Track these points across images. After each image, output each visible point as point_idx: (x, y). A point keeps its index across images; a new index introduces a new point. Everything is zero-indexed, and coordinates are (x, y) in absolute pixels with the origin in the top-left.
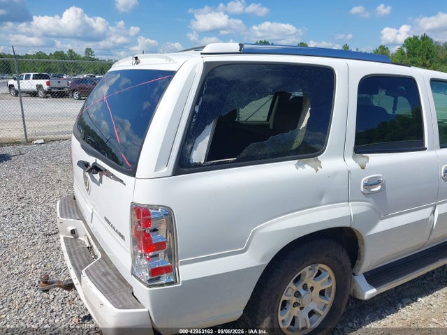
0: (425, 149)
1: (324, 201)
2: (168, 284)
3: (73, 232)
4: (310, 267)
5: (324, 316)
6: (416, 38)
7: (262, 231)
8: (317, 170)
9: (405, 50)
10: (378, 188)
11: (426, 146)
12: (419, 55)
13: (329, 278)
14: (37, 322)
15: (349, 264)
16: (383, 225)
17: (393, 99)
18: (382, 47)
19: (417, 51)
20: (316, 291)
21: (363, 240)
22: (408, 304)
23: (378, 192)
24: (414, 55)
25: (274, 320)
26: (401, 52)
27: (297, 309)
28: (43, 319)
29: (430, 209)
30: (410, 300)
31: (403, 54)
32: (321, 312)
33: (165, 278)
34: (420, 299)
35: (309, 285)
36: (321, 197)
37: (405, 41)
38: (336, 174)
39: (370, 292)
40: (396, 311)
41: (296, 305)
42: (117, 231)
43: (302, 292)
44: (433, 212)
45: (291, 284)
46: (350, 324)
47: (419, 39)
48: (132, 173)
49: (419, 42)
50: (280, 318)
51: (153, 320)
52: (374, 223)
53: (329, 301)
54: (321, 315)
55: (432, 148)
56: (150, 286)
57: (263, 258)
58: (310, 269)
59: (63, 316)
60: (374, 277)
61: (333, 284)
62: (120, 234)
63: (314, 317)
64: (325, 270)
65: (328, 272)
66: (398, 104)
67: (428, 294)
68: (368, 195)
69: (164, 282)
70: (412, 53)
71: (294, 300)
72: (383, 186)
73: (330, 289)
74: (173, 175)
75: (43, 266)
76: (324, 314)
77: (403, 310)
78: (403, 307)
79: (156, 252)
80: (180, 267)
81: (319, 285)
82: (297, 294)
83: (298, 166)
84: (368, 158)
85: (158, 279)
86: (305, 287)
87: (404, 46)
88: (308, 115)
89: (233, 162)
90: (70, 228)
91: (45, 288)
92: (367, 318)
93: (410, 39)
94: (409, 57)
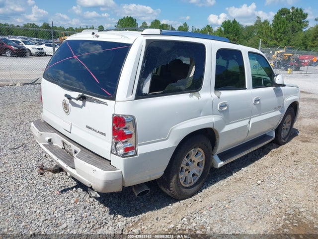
0: (246, 89)
1: (201, 114)
2: (133, 156)
3: (50, 140)
4: (193, 149)
5: (199, 176)
6: (229, 21)
7: (175, 129)
8: (199, 98)
9: (223, 29)
10: (226, 108)
11: (246, 87)
12: (232, 33)
13: (202, 156)
14: (32, 195)
15: (211, 149)
16: (227, 128)
17: (226, 61)
18: (208, 26)
19: (230, 30)
20: (196, 163)
21: (218, 136)
22: (237, 171)
23: (226, 110)
24: (228, 32)
25: (178, 178)
26: (220, 30)
27: (187, 172)
28: (35, 194)
29: (248, 120)
30: (238, 169)
31: (221, 32)
32: (198, 174)
33: (131, 153)
34: (242, 169)
35: (193, 160)
36: (200, 112)
37: (223, 23)
38: (207, 100)
39: (221, 164)
40: (232, 175)
41: (187, 170)
42: (98, 132)
43: (190, 163)
44: (249, 122)
45: (185, 158)
46: (211, 182)
47: (231, 22)
48: (113, 99)
49: (231, 24)
50: (180, 177)
51: (124, 176)
52: (223, 127)
53: (202, 168)
54: (198, 176)
55: (249, 89)
56: (124, 157)
57: (175, 143)
58: (194, 151)
59: (48, 191)
60: (222, 156)
61: (203, 159)
62: (101, 133)
63: (195, 177)
64: (200, 151)
65: (202, 153)
66: (229, 65)
67: (246, 166)
68: (221, 112)
69: (131, 155)
70: (227, 32)
71: (186, 167)
72: (228, 107)
73: (202, 162)
74: (135, 99)
75: (19, 166)
76: (199, 175)
77: (235, 174)
78: (235, 173)
79: (126, 140)
80: (138, 147)
81: (197, 160)
82: (187, 164)
83: (190, 96)
84: (221, 93)
85: (127, 154)
86: (191, 160)
87: (222, 26)
88: (194, 70)
89: (161, 93)
90: (47, 139)
91: (42, 172)
92: (218, 179)
93: (225, 22)
94: (225, 34)
